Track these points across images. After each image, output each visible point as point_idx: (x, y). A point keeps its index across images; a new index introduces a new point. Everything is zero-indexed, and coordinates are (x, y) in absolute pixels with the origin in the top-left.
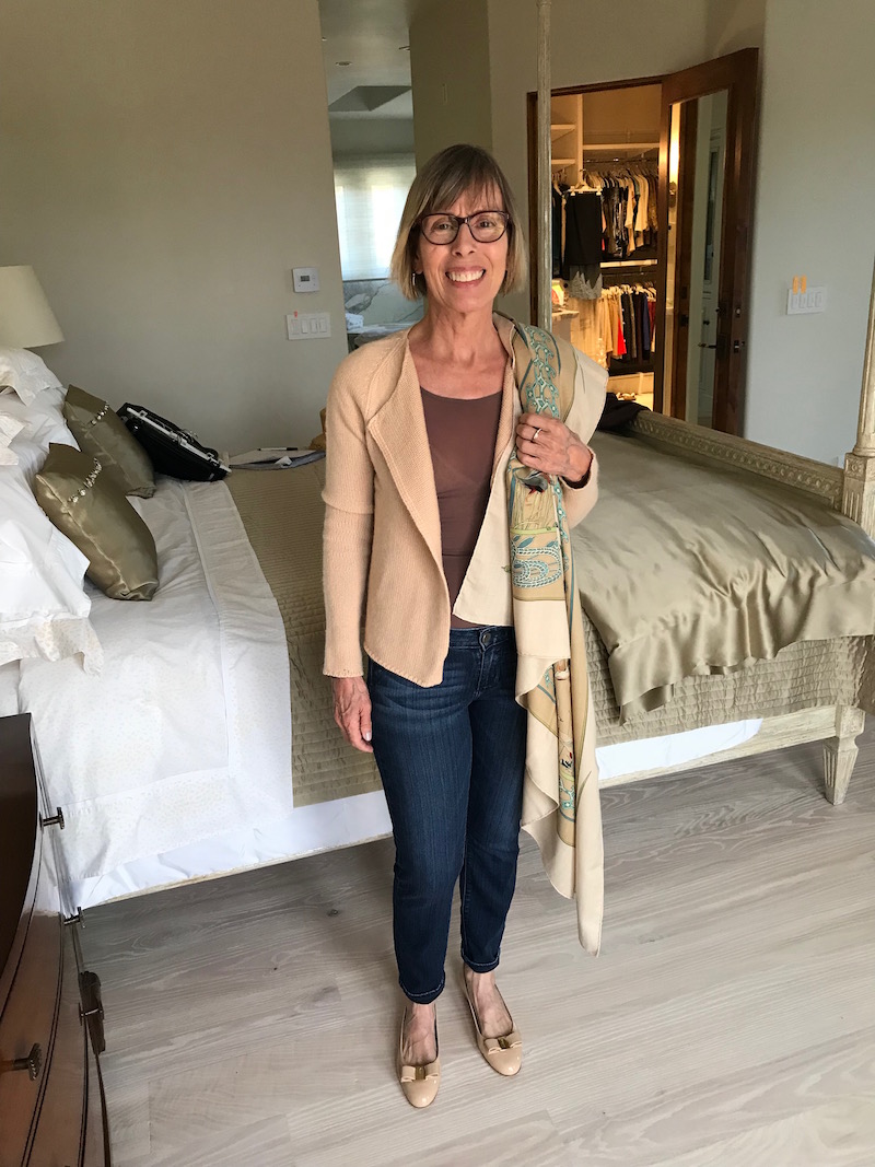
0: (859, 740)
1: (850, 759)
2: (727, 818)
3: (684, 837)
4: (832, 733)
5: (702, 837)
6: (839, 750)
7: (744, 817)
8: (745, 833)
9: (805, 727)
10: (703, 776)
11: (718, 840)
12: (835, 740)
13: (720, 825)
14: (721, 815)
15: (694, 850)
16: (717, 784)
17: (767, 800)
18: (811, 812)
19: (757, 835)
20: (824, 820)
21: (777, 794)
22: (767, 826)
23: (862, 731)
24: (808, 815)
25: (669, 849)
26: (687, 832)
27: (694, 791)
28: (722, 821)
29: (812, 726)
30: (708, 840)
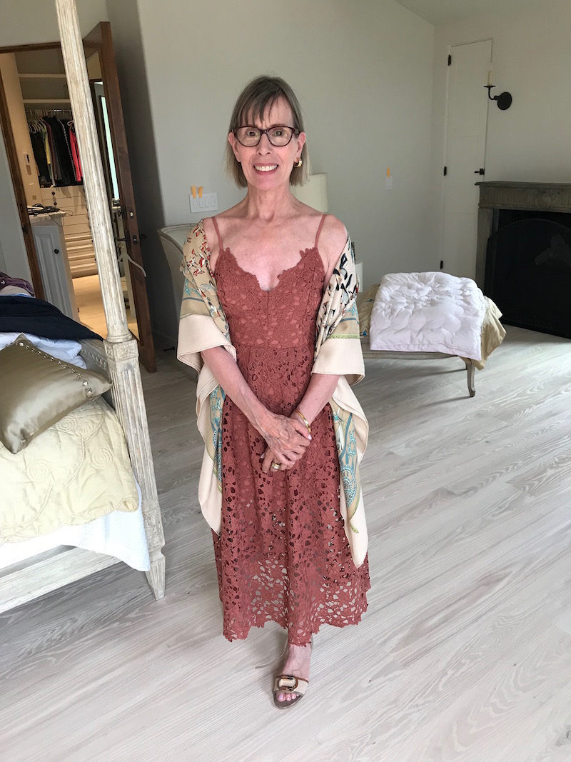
0: (163, 551)
2: (69, 630)
3: (25, 658)
5: (39, 655)
7: (82, 627)
8: (76, 643)
10: (66, 591)
11: (52, 656)
13: (60, 639)
14: (66, 627)
15: (27, 670)
16: (74, 597)
17: (107, 606)
18: (137, 610)
19: (86, 643)
20: (145, 616)
21: (118, 597)
22: (97, 632)
23: (164, 544)
24: (132, 615)
25: (7, 674)
26: (30, 652)
27: (53, 608)
28: (63, 635)
30: (43, 657)
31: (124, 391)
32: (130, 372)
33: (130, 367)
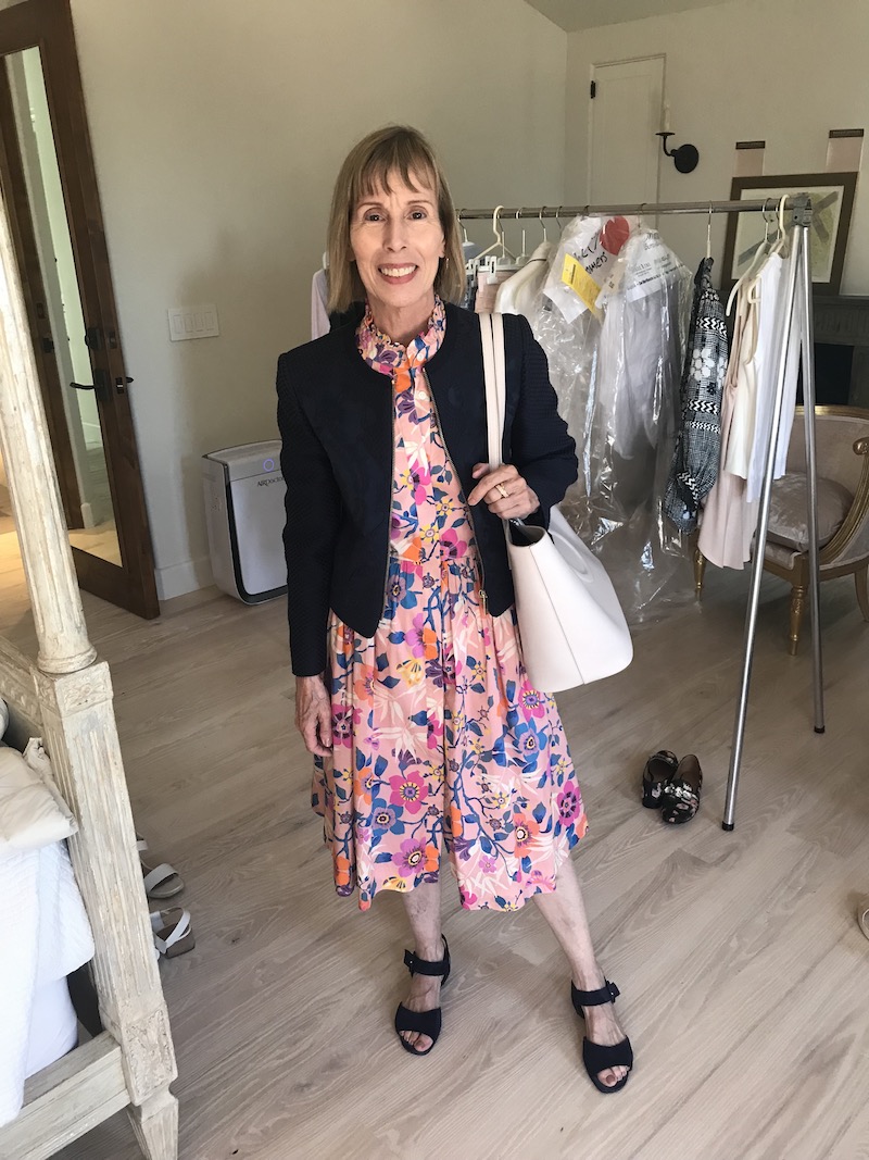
0: (174, 1089)
1: (165, 1121)
4: (123, 1102)
6: (144, 1118)
9: (68, 1117)
12: (132, 1112)
23: (175, 1075)
29: (79, 1110)
31: (82, 778)
32: (94, 735)
33: (93, 722)
